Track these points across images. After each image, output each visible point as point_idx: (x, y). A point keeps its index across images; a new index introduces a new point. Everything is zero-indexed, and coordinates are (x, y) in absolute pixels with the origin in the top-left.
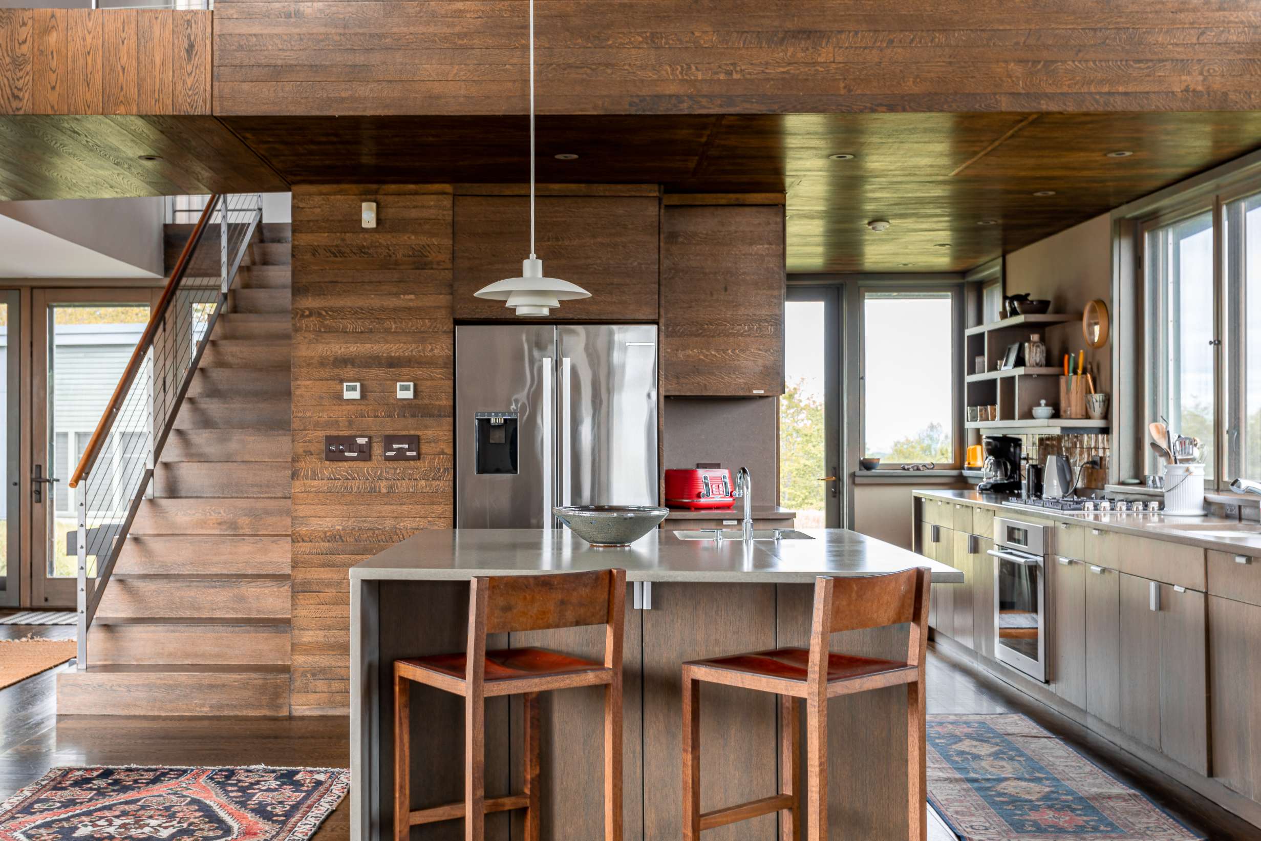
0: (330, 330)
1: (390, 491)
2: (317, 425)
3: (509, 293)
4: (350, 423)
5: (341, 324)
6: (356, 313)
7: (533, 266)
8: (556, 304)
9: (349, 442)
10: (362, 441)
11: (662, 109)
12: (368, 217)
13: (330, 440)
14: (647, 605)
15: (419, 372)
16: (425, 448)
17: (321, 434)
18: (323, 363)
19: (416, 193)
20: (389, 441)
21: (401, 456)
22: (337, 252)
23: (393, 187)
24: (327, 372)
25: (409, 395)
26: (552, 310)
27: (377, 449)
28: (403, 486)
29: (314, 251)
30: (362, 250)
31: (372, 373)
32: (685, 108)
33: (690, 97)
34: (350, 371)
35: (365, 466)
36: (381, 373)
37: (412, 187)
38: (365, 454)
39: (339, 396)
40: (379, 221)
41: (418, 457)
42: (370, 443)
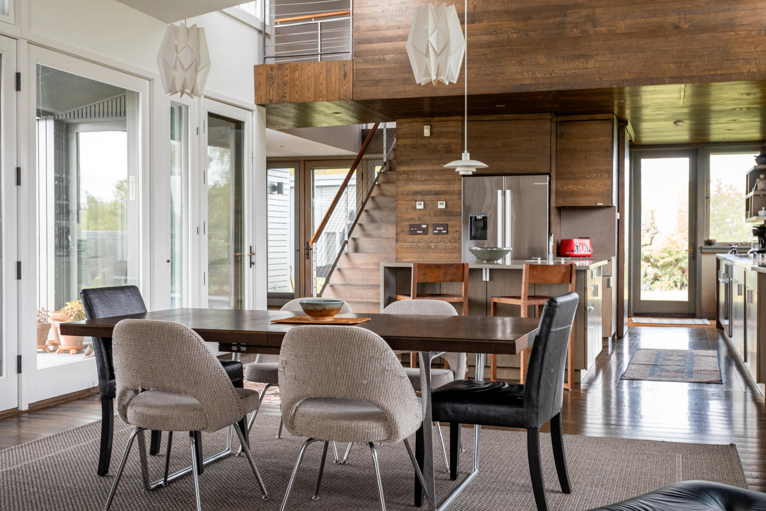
0: (411, 180)
1: (436, 247)
2: (406, 220)
3: (456, 166)
4: (419, 219)
5: (416, 177)
6: (422, 172)
7: (466, 155)
8: (475, 170)
9: (419, 227)
10: (424, 226)
11: (524, 90)
12: (427, 132)
13: (411, 226)
14: (488, 280)
15: (447, 197)
16: (450, 229)
17: (408, 223)
18: (408, 194)
19: (447, 121)
20: (435, 226)
21: (440, 232)
22: (414, 147)
23: (437, 119)
24: (409, 198)
25: (443, 207)
26: (473, 172)
27: (430, 229)
28: (441, 245)
29: (405, 146)
30: (424, 145)
31: (428, 198)
32: (533, 89)
33: (535, 84)
34: (419, 197)
35: (425, 237)
36: (432, 197)
37: (445, 118)
38: (425, 232)
39: (415, 208)
40: (431, 133)
41: (447, 233)
42: (427, 227)
